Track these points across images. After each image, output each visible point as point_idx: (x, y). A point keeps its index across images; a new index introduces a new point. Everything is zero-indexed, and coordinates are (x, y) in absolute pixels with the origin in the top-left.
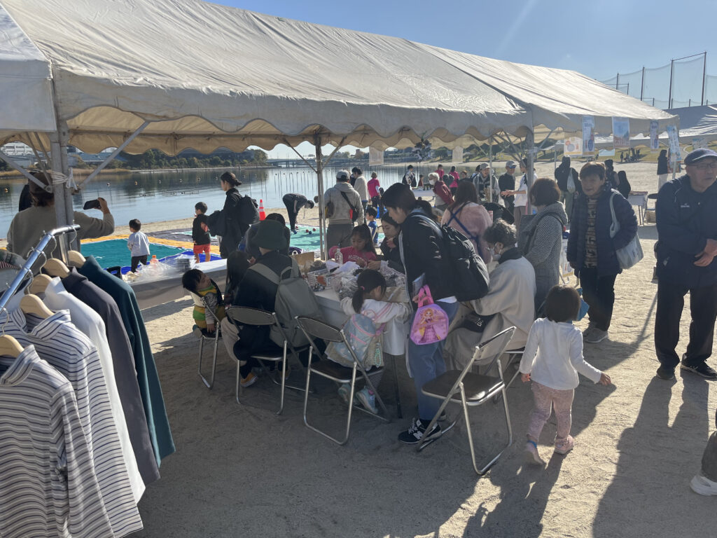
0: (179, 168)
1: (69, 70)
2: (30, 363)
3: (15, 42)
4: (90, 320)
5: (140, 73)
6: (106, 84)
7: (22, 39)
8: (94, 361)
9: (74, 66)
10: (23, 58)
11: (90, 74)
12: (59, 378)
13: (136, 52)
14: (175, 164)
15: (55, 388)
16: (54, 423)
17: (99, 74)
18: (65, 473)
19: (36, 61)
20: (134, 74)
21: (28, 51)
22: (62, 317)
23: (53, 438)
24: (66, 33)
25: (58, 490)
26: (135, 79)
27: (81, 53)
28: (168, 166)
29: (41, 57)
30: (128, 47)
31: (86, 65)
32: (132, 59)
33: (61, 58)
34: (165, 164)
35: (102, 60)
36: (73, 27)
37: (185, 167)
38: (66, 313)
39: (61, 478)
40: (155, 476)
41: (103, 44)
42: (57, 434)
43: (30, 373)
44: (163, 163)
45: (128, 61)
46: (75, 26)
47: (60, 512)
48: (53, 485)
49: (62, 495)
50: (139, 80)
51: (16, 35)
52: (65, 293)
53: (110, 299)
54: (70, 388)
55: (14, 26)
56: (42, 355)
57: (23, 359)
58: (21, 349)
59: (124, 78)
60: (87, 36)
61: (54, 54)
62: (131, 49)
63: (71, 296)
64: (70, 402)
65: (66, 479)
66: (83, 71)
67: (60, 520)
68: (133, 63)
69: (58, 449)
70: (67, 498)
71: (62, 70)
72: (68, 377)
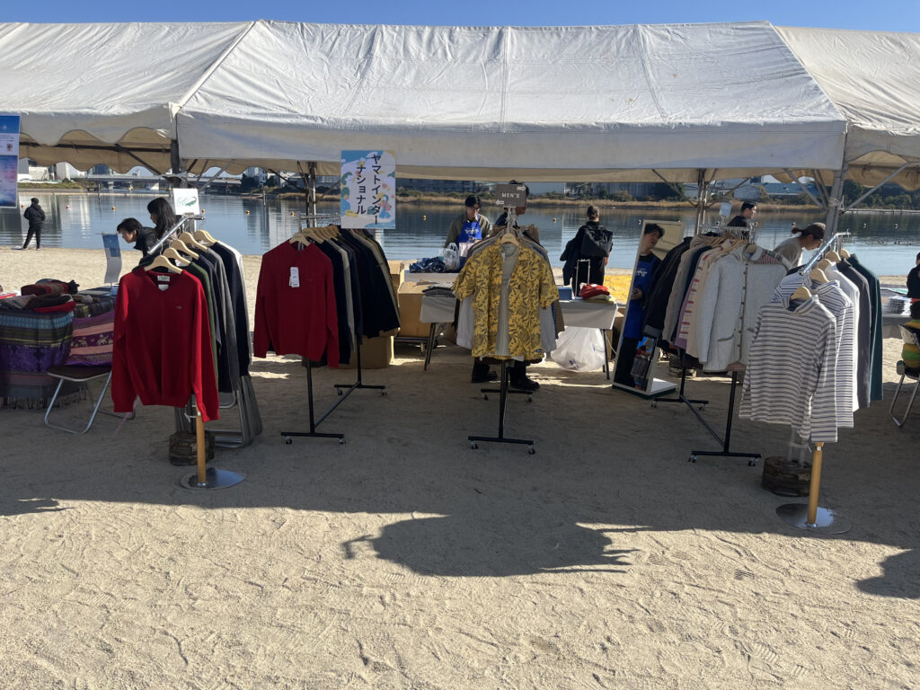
0: (897, 208)
1: (859, 125)
2: (814, 303)
3: (823, 107)
4: (852, 289)
5: (911, 123)
6: (884, 135)
7: (827, 104)
8: (850, 312)
9: (863, 122)
10: (830, 119)
11: (873, 128)
12: (830, 315)
13: (908, 103)
14: (892, 202)
15: (827, 318)
16: (822, 337)
17: (880, 127)
18: (820, 368)
19: (838, 121)
20: (906, 125)
21: (832, 114)
22: (835, 284)
23: (818, 346)
24: (856, 93)
25: (813, 376)
26: (907, 129)
27: (867, 110)
28: (880, 205)
29: (842, 118)
30: (902, 99)
31: (871, 121)
32: (905, 111)
33: (854, 116)
34: (877, 201)
35: (882, 115)
36: (859, 86)
37: (907, 208)
38: (838, 282)
39: (817, 369)
40: (866, 405)
41: (882, 100)
42: (821, 344)
43: (813, 309)
44: (874, 200)
45: (902, 113)
46: (860, 83)
47: (811, 388)
48: (811, 372)
49: (815, 379)
50: (910, 130)
51: (823, 101)
52: (837, 271)
53: (865, 280)
54: (834, 320)
55: (822, 93)
56: (821, 301)
57: (811, 301)
58: (810, 296)
59: (897, 129)
60: (871, 93)
61: (848, 113)
62: (906, 101)
63: (841, 274)
64: (833, 328)
65: (819, 372)
66: (867, 125)
67: (809, 393)
68: (906, 114)
69: (819, 353)
70: (816, 387)
71: (854, 126)
72: (833, 313)
